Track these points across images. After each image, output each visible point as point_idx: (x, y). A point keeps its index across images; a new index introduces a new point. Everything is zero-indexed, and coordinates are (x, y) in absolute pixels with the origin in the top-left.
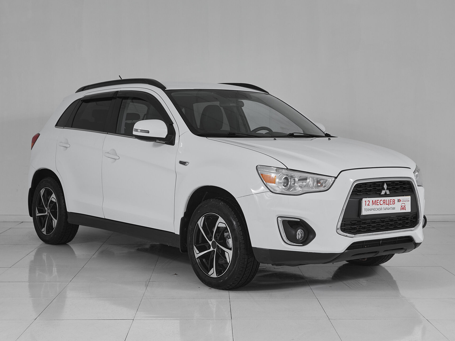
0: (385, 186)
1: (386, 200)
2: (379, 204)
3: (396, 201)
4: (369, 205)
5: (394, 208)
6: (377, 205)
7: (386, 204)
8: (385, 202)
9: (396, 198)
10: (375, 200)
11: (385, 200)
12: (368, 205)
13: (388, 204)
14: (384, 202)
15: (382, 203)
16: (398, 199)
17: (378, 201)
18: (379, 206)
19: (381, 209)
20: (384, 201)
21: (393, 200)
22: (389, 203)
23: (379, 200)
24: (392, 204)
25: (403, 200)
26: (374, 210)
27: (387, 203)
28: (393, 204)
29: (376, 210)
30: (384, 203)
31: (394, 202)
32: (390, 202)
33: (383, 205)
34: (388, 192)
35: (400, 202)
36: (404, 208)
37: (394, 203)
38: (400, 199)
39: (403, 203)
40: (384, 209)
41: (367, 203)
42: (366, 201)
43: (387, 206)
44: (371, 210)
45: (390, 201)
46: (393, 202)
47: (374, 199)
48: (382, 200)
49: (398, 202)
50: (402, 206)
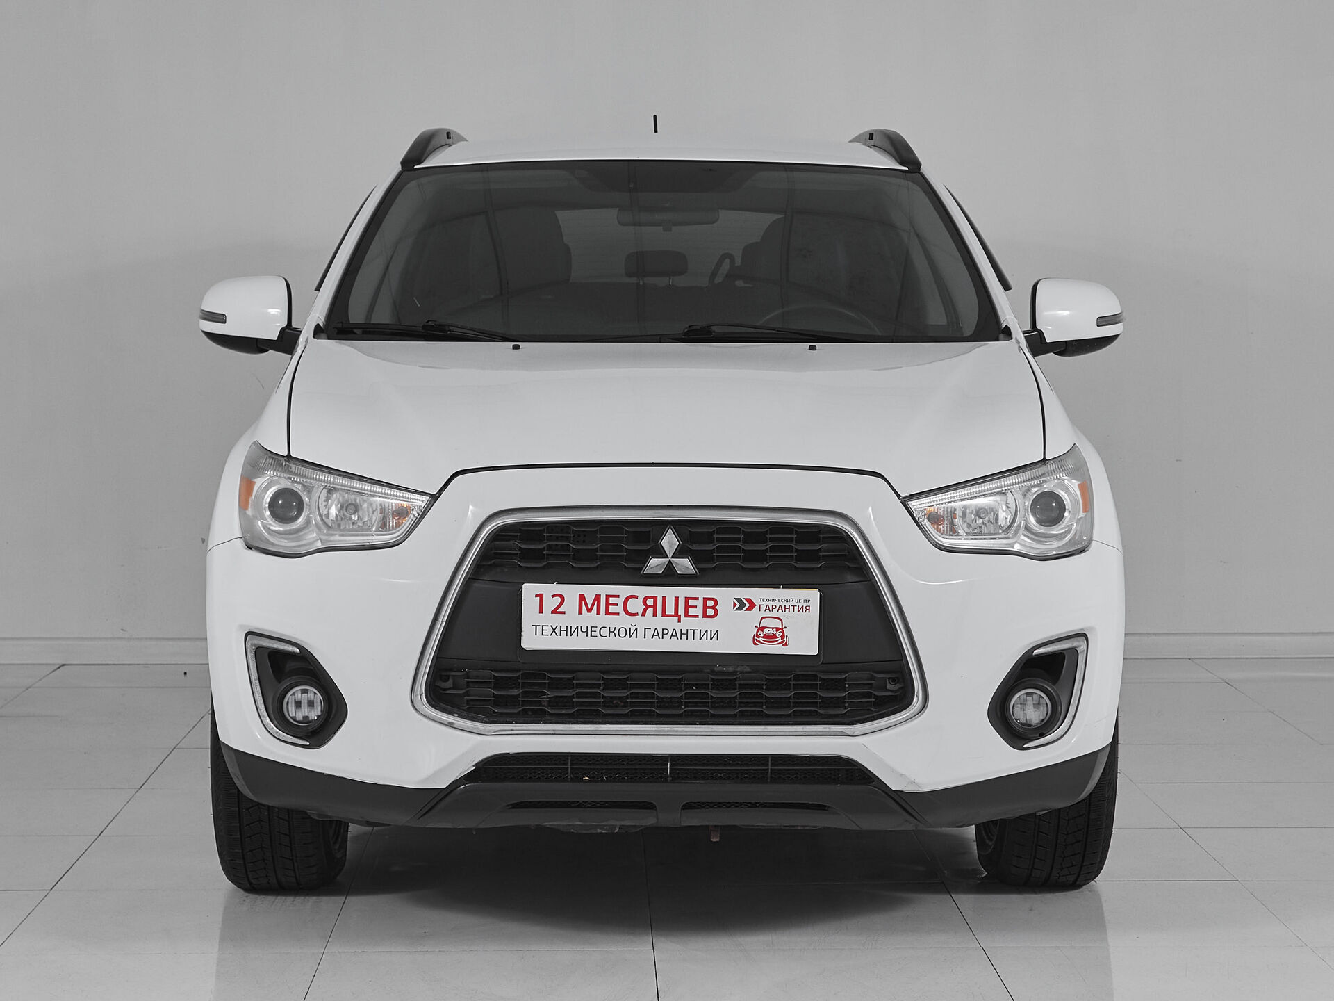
0: (670, 541)
1: (664, 598)
2: (622, 613)
3: (725, 606)
4: (564, 613)
5: (711, 635)
6: (607, 613)
7: (664, 614)
8: (655, 607)
9: (726, 596)
10: (598, 596)
11: (655, 598)
12: (554, 612)
13: (676, 614)
14: (650, 607)
15: (636, 606)
16: (738, 599)
17: (613, 600)
18: (621, 621)
19: (631, 633)
20: (650, 602)
21: (705, 600)
22: (681, 611)
23: (618, 596)
24: (697, 616)
25: (770, 604)
26: (588, 632)
27: (670, 612)
28: (705, 616)
29: (604, 633)
30: (650, 609)
32: (687, 607)
33: (644, 614)
34: (685, 565)
35: (749, 609)
36: (774, 636)
38: (748, 599)
39: (768, 613)
40: (649, 632)
41: (550, 604)
42: (541, 596)
43: (668, 623)
44: (570, 631)
45: (687, 602)
46: (706, 607)
47: (590, 591)
48: (636, 597)
49: (740, 609)
50: (762, 629)
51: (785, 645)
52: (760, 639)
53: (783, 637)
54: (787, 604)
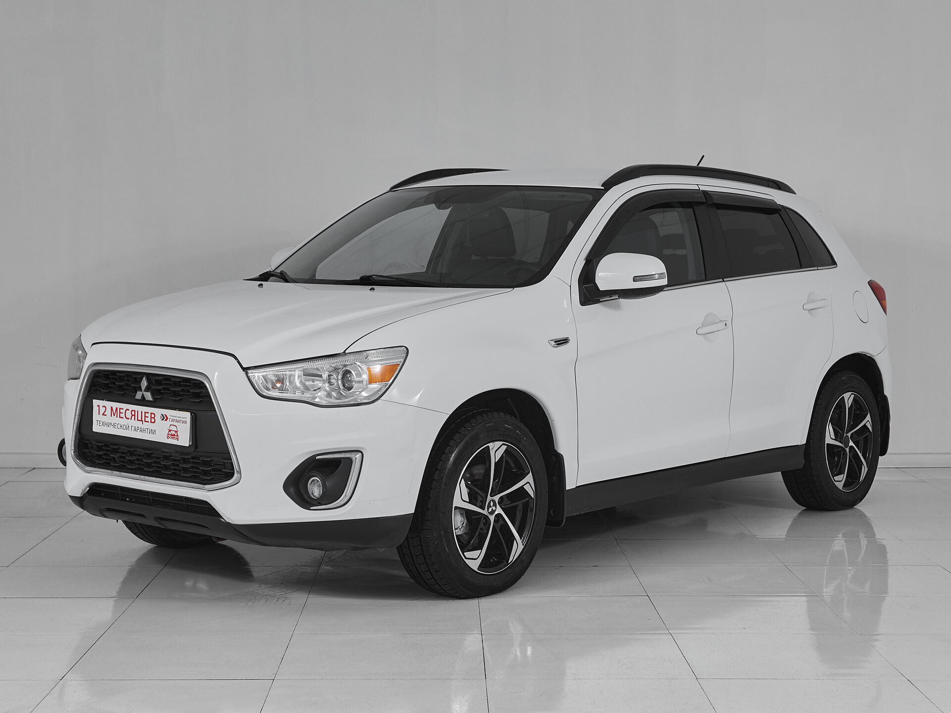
0: (144, 383)
1: (138, 411)
2: (124, 417)
3: (158, 418)
4: (106, 415)
5: (153, 432)
6: (120, 417)
7: (138, 420)
8: (135, 415)
9: (159, 412)
10: (117, 408)
11: (135, 411)
12: (103, 414)
13: (142, 421)
14: (133, 415)
15: (129, 415)
16: (162, 415)
17: (121, 411)
18: (124, 422)
19: (127, 428)
20: (133, 413)
21: (151, 413)
22: (143, 419)
23: (123, 409)
24: (148, 422)
25: (173, 418)
26: (114, 426)
27: (140, 419)
28: (151, 422)
29: (119, 427)
30: (133, 417)
31: (154, 418)
32: (145, 417)
33: (131, 419)
34: (148, 396)
35: (166, 420)
36: (174, 435)
37: (153, 420)
38: (166, 415)
39: (172, 423)
40: (133, 428)
41: (102, 410)
42: (99, 406)
43: (139, 424)
44: (108, 425)
45: (145, 415)
46: (151, 418)
47: (115, 405)
48: (129, 410)
49: (163, 420)
50: (170, 431)
51: (178, 440)
52: (170, 436)
53: (177, 436)
54: (179, 419)
